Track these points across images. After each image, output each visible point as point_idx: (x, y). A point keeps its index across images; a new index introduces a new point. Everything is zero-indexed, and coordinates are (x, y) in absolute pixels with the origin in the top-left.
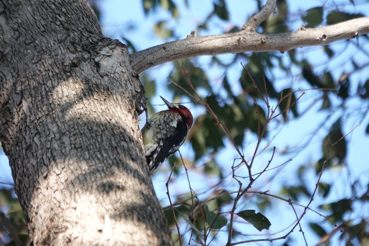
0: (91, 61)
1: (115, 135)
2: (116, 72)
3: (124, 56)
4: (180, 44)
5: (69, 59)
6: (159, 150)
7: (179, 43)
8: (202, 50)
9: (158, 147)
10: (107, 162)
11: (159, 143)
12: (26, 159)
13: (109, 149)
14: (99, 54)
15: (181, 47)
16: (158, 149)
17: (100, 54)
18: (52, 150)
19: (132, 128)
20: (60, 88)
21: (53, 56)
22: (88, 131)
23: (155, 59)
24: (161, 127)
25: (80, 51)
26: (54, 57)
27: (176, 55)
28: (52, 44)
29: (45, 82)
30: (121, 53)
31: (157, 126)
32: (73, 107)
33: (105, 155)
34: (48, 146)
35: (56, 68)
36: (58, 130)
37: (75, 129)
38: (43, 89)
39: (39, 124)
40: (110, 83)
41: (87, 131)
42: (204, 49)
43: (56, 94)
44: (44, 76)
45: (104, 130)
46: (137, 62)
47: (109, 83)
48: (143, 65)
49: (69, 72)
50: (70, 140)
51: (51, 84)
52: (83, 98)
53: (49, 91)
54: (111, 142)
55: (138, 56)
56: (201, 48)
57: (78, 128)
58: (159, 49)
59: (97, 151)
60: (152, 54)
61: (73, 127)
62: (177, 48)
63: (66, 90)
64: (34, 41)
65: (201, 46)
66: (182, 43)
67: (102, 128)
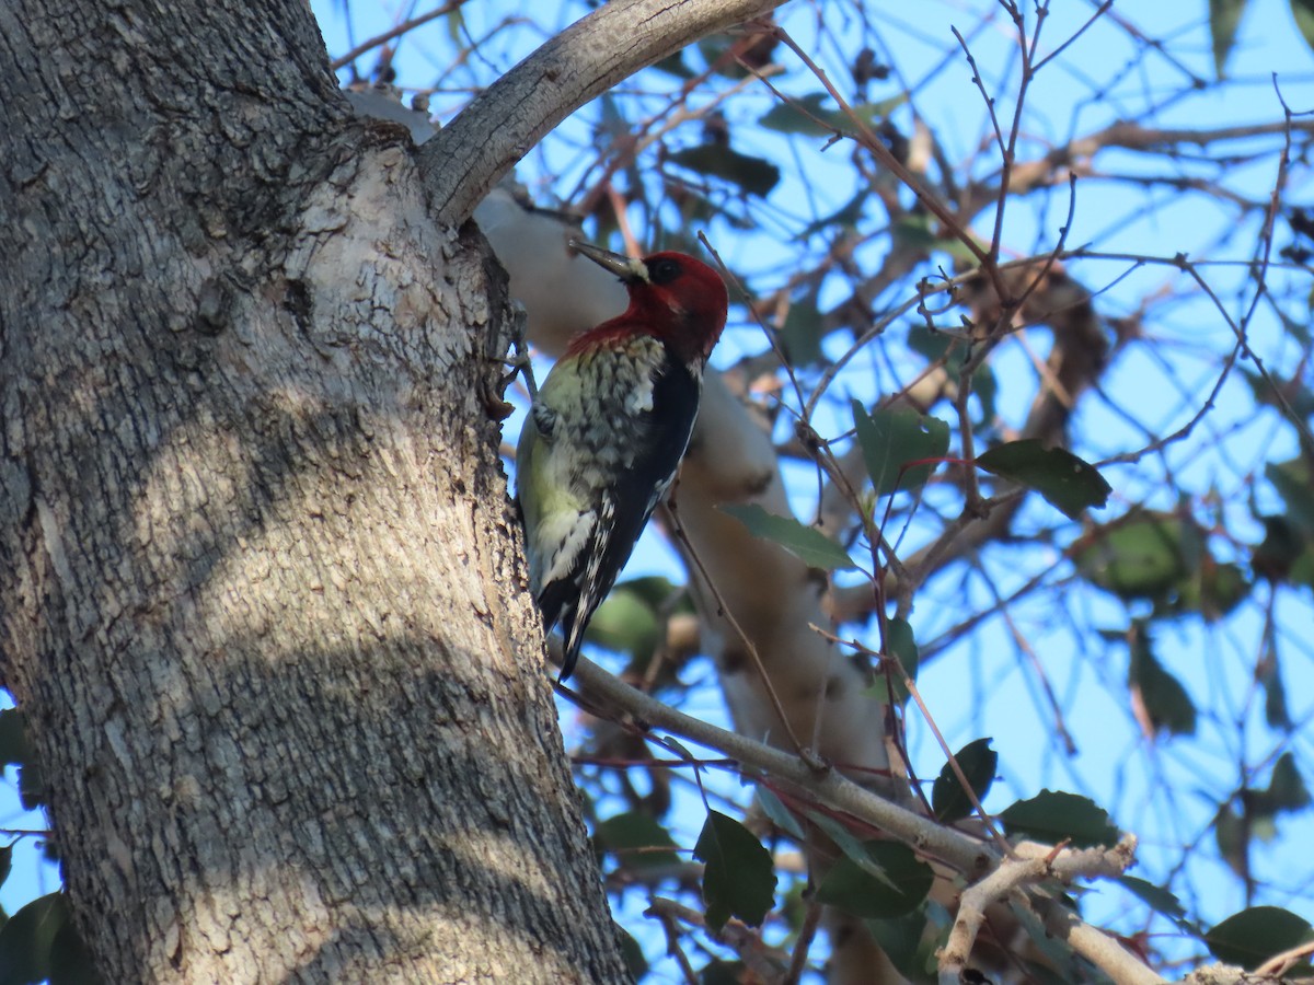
0: (269, 278)
1: (410, 705)
2: (376, 304)
3: (398, 196)
4: (611, 32)
5: (184, 290)
6: (604, 540)
7: (607, 29)
8: (701, 24)
9: (596, 526)
10: (397, 868)
11: (598, 508)
12: (93, 825)
13: (396, 797)
14: (299, 229)
15: (616, 42)
16: (598, 535)
17: (301, 235)
18: (180, 809)
19: (473, 605)
20: (170, 461)
21: (124, 273)
22: (307, 706)
23: (523, 137)
24: (593, 436)
25: (224, 237)
26: (129, 282)
27: (602, 80)
28: (112, 203)
29: (111, 425)
30: (384, 188)
31: (577, 433)
32: (231, 566)
33: (385, 833)
34: (165, 791)
35: (143, 342)
36: (189, 697)
37: (254, 695)
38: (107, 460)
39: (115, 658)
40: (362, 378)
41: (301, 702)
42: (711, 18)
43: (159, 495)
44: (103, 385)
45: (365, 692)
46: (455, 183)
47: (357, 378)
48: (482, 182)
49: (196, 370)
50: (244, 757)
51: (133, 435)
52: (265, 515)
53: (131, 475)
54: (400, 749)
55: (452, 150)
56: (696, 17)
57: (265, 688)
58: (530, 84)
59: (351, 816)
60: (507, 120)
61: (248, 684)
62: (602, 54)
63: (193, 474)
64: (42, 175)
65: (696, 12)
66: (616, 25)
67: (357, 686)
